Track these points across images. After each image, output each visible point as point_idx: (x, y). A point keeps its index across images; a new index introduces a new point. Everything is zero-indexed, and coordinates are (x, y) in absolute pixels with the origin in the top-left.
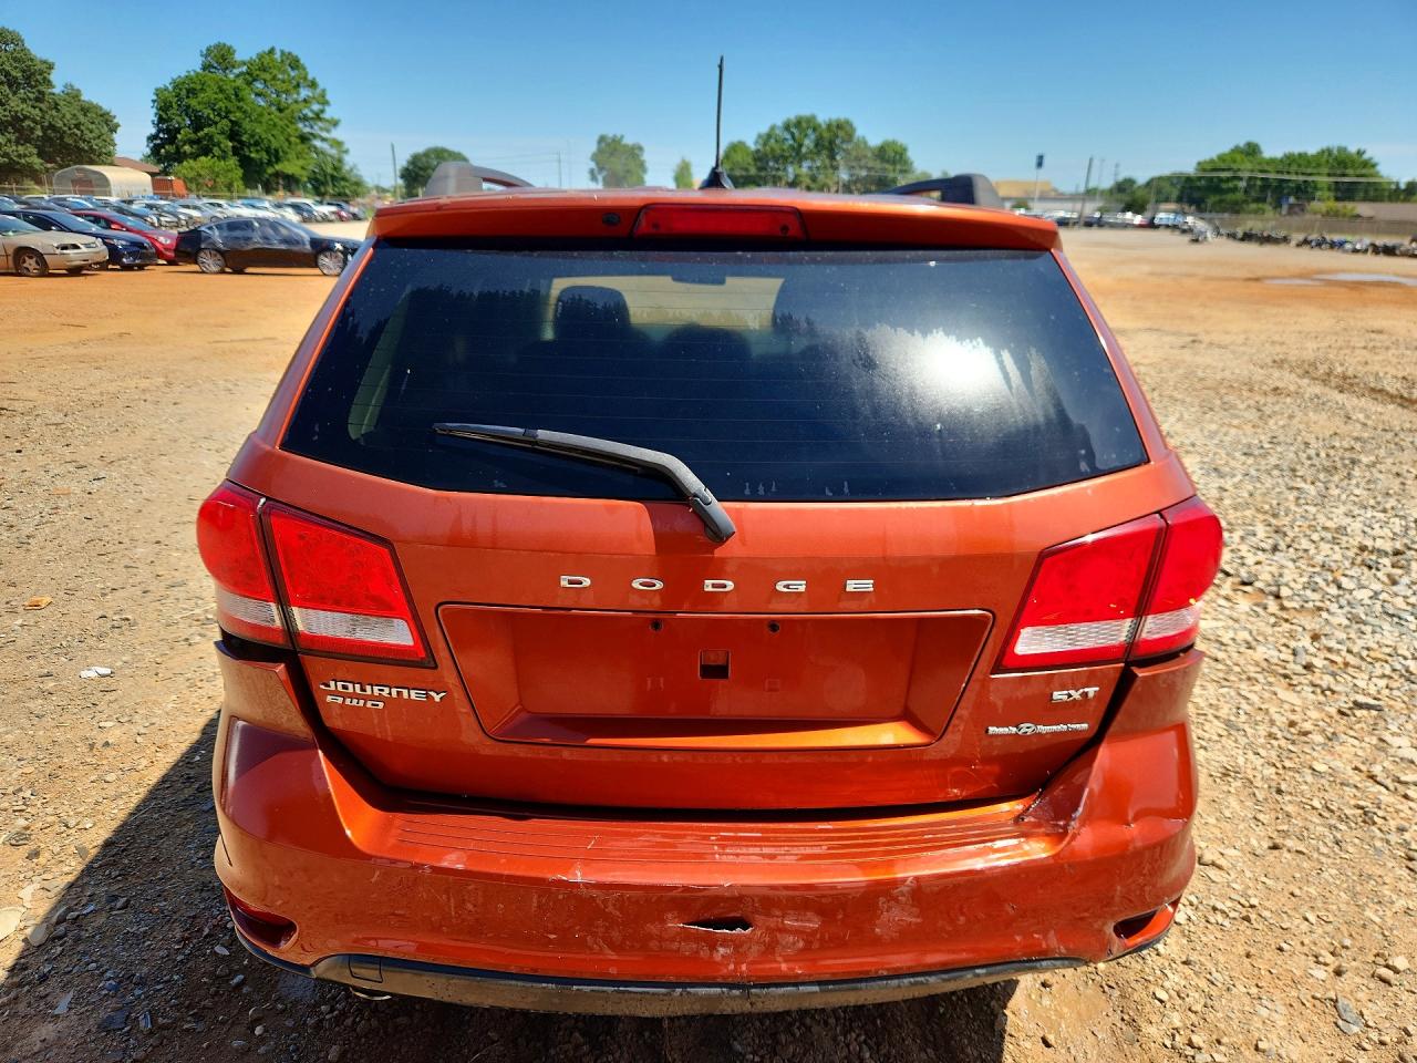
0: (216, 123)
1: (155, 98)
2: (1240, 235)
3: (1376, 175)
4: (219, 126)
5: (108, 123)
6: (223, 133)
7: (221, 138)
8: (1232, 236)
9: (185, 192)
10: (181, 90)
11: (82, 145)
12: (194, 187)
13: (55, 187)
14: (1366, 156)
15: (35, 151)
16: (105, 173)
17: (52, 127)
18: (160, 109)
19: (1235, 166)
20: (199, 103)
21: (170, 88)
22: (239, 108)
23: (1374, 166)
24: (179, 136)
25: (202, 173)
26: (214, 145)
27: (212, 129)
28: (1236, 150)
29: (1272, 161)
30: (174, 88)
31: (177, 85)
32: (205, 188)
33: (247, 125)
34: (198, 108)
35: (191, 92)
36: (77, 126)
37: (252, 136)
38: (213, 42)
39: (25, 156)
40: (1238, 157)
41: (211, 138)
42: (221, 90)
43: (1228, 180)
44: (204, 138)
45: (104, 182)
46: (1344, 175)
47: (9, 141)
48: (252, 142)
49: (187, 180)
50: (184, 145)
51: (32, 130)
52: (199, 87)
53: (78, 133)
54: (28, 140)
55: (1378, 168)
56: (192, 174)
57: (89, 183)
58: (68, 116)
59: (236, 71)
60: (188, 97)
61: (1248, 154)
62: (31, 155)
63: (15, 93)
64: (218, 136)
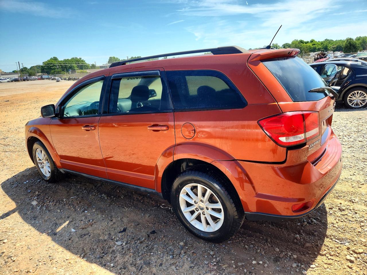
2: (67, 79)
3: (85, 63)
8: (65, 79)
14: (82, 59)
19: (53, 63)
23: (84, 61)
28: (51, 59)
29: (61, 61)
40: (53, 61)
43: (52, 66)
46: (79, 64)
55: (85, 62)
61: (55, 60)
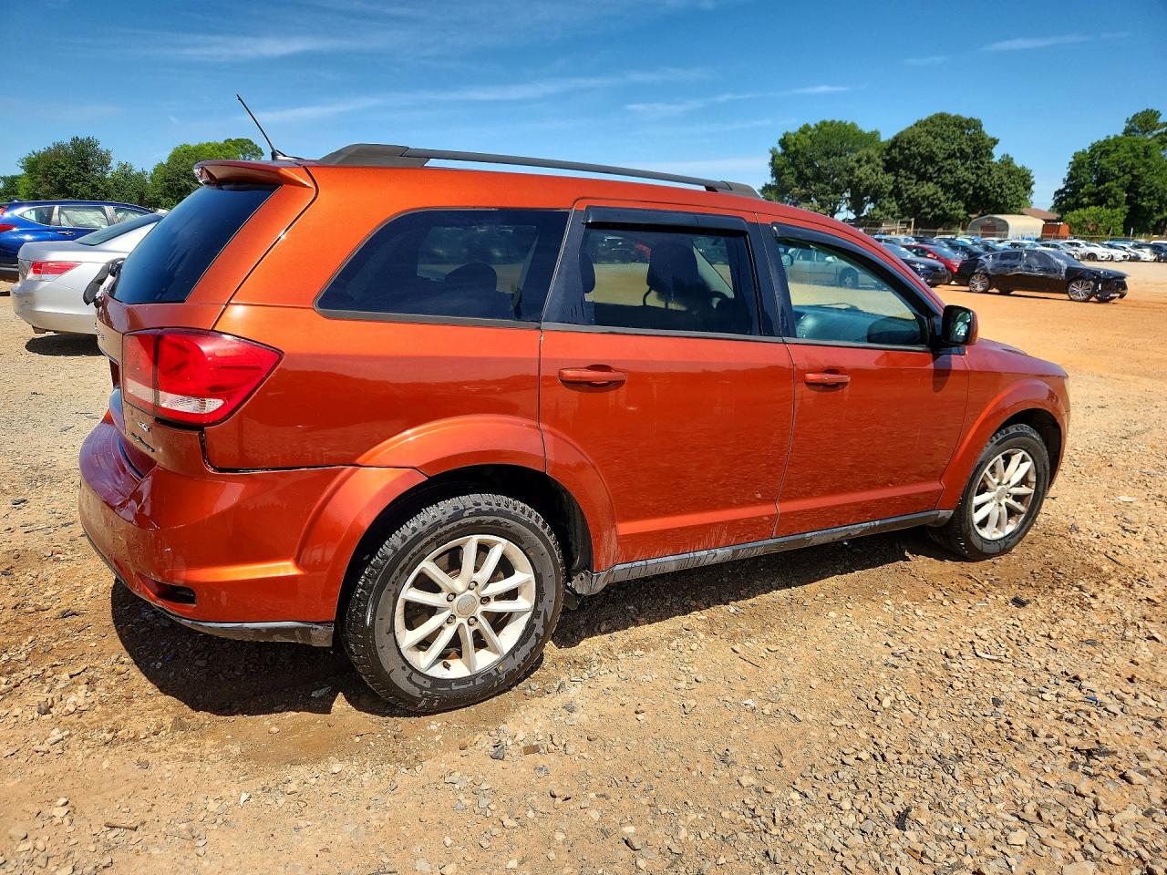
0: (1118, 178)
1: (1072, 160)
4: (1120, 180)
5: (1025, 181)
6: (1122, 186)
7: (1119, 191)
9: (1067, 234)
10: (1096, 152)
11: (999, 199)
12: (1076, 230)
13: (968, 231)
15: (963, 205)
16: (1008, 221)
17: (982, 188)
18: (1073, 169)
20: (1108, 162)
21: (1088, 152)
22: (1145, 164)
24: (1081, 191)
25: (1087, 219)
26: (1110, 197)
27: (1114, 184)
30: (1091, 151)
31: (1094, 148)
32: (1086, 232)
33: (1147, 178)
34: (1106, 165)
35: (1106, 153)
36: (1000, 186)
37: (1149, 187)
38: (1140, 109)
39: (955, 209)
41: (1109, 190)
42: (1133, 150)
44: (1103, 191)
45: (1005, 226)
47: (948, 199)
48: (1147, 192)
49: (1072, 225)
50: (1084, 197)
51: (966, 190)
52: (1112, 149)
53: (999, 191)
54: (961, 198)
56: (1078, 220)
57: (994, 228)
58: (996, 178)
59: (1155, 132)
60: (1100, 158)
62: (959, 208)
63: (963, 164)
64: (1116, 189)
